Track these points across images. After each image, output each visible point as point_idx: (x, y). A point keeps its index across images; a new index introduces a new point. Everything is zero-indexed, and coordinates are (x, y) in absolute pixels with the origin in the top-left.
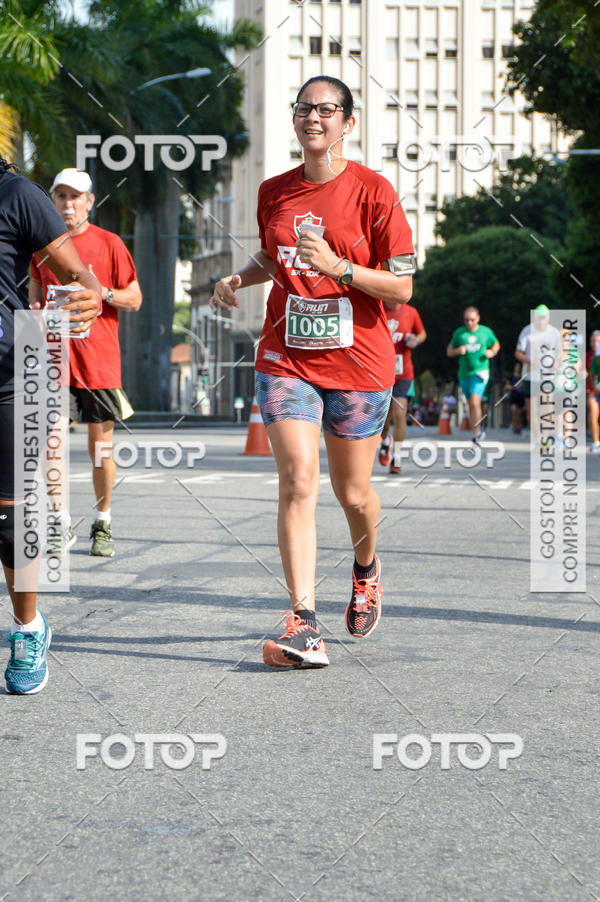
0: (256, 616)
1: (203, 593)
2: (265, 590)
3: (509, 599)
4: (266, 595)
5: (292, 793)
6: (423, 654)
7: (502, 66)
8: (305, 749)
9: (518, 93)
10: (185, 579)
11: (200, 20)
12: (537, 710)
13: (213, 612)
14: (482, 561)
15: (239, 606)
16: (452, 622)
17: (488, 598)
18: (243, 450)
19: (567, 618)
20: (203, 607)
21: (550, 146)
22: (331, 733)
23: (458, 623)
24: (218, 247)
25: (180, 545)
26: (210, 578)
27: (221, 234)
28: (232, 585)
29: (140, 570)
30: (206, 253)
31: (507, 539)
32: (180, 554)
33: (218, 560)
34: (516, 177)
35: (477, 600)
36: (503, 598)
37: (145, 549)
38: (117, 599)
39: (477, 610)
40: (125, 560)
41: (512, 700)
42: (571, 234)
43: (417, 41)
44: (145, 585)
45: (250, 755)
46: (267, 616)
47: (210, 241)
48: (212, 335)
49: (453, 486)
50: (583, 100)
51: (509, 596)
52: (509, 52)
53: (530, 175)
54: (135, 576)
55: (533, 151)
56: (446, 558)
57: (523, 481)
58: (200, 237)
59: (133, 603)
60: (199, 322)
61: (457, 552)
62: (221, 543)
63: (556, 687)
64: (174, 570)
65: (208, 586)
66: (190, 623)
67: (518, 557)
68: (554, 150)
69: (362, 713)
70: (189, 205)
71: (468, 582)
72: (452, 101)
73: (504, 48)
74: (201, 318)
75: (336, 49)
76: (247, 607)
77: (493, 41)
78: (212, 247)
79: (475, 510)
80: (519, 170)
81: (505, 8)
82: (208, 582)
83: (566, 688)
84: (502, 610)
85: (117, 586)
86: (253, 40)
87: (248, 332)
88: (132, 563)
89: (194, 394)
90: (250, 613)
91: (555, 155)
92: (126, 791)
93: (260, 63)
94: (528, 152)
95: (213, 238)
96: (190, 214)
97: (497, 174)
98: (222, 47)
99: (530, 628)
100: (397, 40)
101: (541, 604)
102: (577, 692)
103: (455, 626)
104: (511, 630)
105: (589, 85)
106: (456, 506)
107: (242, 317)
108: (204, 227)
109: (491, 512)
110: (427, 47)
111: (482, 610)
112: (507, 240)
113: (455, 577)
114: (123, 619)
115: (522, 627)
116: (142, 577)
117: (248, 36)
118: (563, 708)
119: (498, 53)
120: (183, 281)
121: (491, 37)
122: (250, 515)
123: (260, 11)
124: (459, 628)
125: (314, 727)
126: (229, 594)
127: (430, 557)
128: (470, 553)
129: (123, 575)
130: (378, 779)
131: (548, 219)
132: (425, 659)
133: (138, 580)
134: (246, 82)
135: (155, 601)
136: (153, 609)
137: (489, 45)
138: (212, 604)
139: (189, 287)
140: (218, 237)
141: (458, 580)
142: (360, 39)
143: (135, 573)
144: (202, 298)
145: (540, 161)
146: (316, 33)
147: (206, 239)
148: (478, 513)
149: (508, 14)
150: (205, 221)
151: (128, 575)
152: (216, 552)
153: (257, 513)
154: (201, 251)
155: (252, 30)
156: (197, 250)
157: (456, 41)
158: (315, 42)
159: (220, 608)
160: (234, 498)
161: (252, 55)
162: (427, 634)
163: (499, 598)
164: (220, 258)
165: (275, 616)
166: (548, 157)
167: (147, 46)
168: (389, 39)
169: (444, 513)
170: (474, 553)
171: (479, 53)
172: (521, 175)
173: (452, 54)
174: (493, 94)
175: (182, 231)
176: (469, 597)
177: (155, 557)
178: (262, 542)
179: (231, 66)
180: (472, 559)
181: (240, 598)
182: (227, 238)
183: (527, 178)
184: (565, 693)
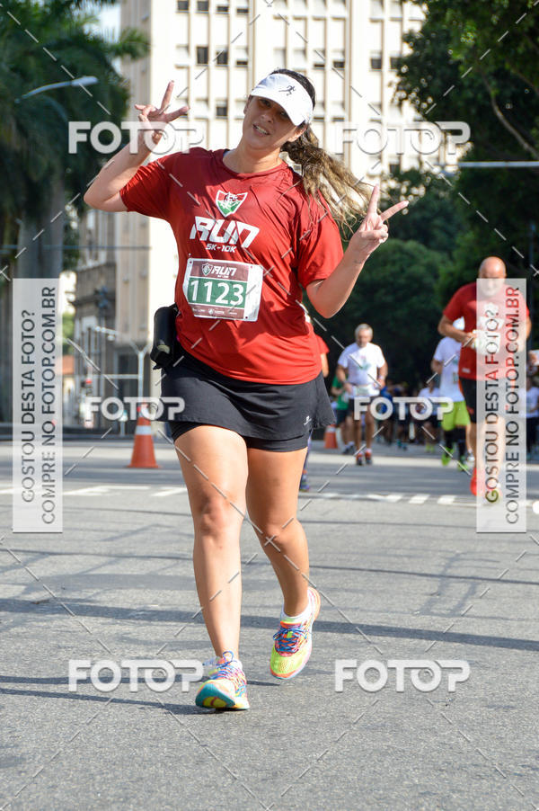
0: (148, 628)
1: (92, 604)
2: (156, 602)
3: (401, 613)
4: (156, 607)
5: (189, 805)
6: (317, 668)
7: (391, 77)
8: (200, 762)
9: (406, 104)
10: (74, 591)
11: (87, 28)
12: (434, 724)
13: (103, 624)
14: (373, 574)
15: (129, 618)
16: (345, 635)
17: (381, 612)
18: (129, 463)
19: (460, 632)
20: (92, 619)
21: (438, 159)
22: (227, 746)
23: (351, 636)
24: (103, 257)
25: (67, 557)
26: (99, 591)
27: (106, 244)
28: (121, 597)
29: (27, 582)
30: (90, 264)
31: (398, 552)
32: (67, 566)
33: (106, 572)
34: (404, 190)
35: (370, 614)
36: (396, 612)
37: (33, 560)
38: (6, 610)
39: (370, 624)
40: (13, 571)
41: (408, 714)
42: (458, 246)
43: (304, 52)
44: (34, 597)
45: (145, 768)
46: (158, 628)
47: (94, 252)
48: (96, 348)
49: (342, 501)
50: (473, 111)
51: (402, 610)
52: (397, 63)
53: (417, 187)
54: (23, 588)
55: (421, 163)
56: (338, 571)
57: (413, 496)
58: (84, 247)
59: (22, 614)
60: (82, 334)
61: (349, 565)
62: (110, 555)
63: (451, 701)
64: (62, 582)
65: (98, 598)
66: (80, 634)
67: (410, 570)
68: (442, 162)
69: (257, 725)
70: (74, 214)
71: (361, 595)
72: (339, 112)
73: (392, 60)
74: (85, 330)
75: (223, 59)
76: (137, 619)
77: (381, 53)
78: (96, 257)
79: (366, 523)
80: (407, 183)
81: (393, 19)
82: (98, 594)
83: (462, 702)
84: (394, 623)
85: (6, 597)
86: (140, 50)
87: (132, 344)
88: (19, 574)
89: (76, 406)
90: (141, 626)
91: (443, 167)
92: (21, 803)
93: (146, 72)
94: (416, 165)
95: (97, 248)
96: (74, 225)
97: (385, 186)
98: (108, 57)
99: (424, 641)
100: (284, 51)
101: (434, 618)
102: (473, 706)
103: (349, 640)
104: (405, 644)
105: (480, 96)
106: (346, 519)
107: (126, 329)
108: (88, 237)
109: (381, 526)
110: (314, 58)
111: (376, 624)
112: (394, 252)
113: (346, 591)
114: (12, 630)
115: (416, 641)
116: (30, 589)
117: (135, 45)
118: (460, 722)
119: (386, 64)
120: (67, 292)
121: (378, 48)
122: (138, 527)
123: (147, 20)
124: (352, 641)
125: (209, 739)
126: (119, 605)
127: (321, 570)
128: (362, 566)
129: (11, 586)
130: (276, 792)
131: (436, 232)
132: (320, 672)
133: (27, 591)
134: (132, 91)
135: (44, 612)
136: (41, 621)
137: (376, 56)
138: (102, 616)
139: (72, 298)
140: (103, 248)
141: (352, 594)
142: (247, 50)
143: (23, 584)
144: (85, 309)
145: (428, 174)
146: (203, 43)
147: (91, 249)
148: (368, 526)
149: (397, 25)
150: (90, 232)
151: (16, 587)
152: (104, 565)
153: (145, 525)
154: (85, 262)
155: (139, 40)
156: (80, 261)
157: (344, 53)
158: (202, 52)
159: (110, 620)
160: (123, 511)
161: (138, 65)
162: (321, 647)
163: (392, 612)
164: (104, 269)
165: (166, 628)
166: (436, 170)
167: (32, 53)
168: (276, 50)
169: (334, 526)
170: (366, 566)
171: (368, 64)
172: (409, 188)
173: (339, 65)
174: (380, 106)
175: (66, 242)
176: (362, 610)
177: (42, 569)
178: (150, 554)
179: (116, 75)
180: (364, 572)
181: (129, 610)
182: (111, 249)
183: (415, 191)
184: (462, 707)
